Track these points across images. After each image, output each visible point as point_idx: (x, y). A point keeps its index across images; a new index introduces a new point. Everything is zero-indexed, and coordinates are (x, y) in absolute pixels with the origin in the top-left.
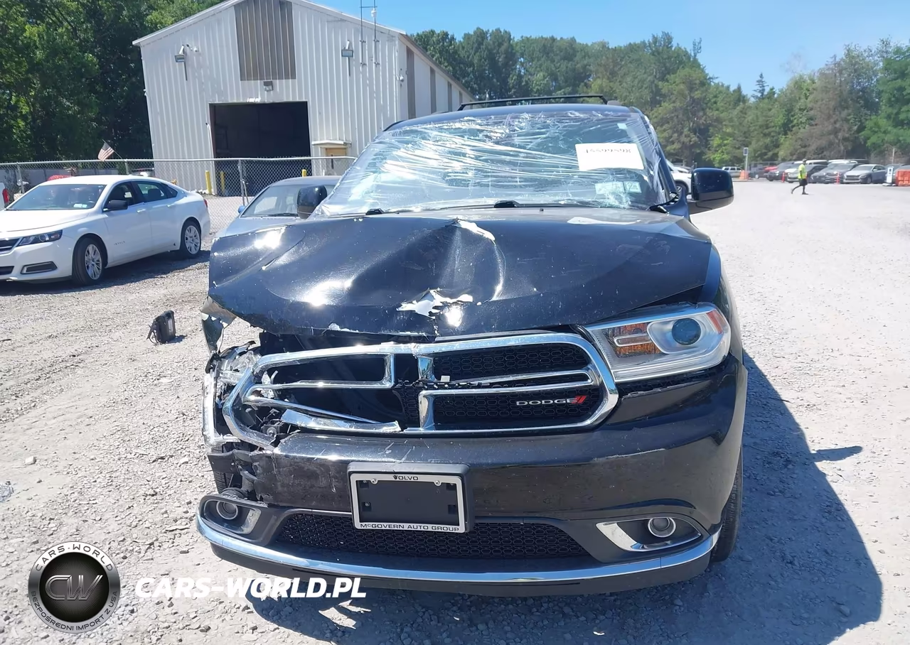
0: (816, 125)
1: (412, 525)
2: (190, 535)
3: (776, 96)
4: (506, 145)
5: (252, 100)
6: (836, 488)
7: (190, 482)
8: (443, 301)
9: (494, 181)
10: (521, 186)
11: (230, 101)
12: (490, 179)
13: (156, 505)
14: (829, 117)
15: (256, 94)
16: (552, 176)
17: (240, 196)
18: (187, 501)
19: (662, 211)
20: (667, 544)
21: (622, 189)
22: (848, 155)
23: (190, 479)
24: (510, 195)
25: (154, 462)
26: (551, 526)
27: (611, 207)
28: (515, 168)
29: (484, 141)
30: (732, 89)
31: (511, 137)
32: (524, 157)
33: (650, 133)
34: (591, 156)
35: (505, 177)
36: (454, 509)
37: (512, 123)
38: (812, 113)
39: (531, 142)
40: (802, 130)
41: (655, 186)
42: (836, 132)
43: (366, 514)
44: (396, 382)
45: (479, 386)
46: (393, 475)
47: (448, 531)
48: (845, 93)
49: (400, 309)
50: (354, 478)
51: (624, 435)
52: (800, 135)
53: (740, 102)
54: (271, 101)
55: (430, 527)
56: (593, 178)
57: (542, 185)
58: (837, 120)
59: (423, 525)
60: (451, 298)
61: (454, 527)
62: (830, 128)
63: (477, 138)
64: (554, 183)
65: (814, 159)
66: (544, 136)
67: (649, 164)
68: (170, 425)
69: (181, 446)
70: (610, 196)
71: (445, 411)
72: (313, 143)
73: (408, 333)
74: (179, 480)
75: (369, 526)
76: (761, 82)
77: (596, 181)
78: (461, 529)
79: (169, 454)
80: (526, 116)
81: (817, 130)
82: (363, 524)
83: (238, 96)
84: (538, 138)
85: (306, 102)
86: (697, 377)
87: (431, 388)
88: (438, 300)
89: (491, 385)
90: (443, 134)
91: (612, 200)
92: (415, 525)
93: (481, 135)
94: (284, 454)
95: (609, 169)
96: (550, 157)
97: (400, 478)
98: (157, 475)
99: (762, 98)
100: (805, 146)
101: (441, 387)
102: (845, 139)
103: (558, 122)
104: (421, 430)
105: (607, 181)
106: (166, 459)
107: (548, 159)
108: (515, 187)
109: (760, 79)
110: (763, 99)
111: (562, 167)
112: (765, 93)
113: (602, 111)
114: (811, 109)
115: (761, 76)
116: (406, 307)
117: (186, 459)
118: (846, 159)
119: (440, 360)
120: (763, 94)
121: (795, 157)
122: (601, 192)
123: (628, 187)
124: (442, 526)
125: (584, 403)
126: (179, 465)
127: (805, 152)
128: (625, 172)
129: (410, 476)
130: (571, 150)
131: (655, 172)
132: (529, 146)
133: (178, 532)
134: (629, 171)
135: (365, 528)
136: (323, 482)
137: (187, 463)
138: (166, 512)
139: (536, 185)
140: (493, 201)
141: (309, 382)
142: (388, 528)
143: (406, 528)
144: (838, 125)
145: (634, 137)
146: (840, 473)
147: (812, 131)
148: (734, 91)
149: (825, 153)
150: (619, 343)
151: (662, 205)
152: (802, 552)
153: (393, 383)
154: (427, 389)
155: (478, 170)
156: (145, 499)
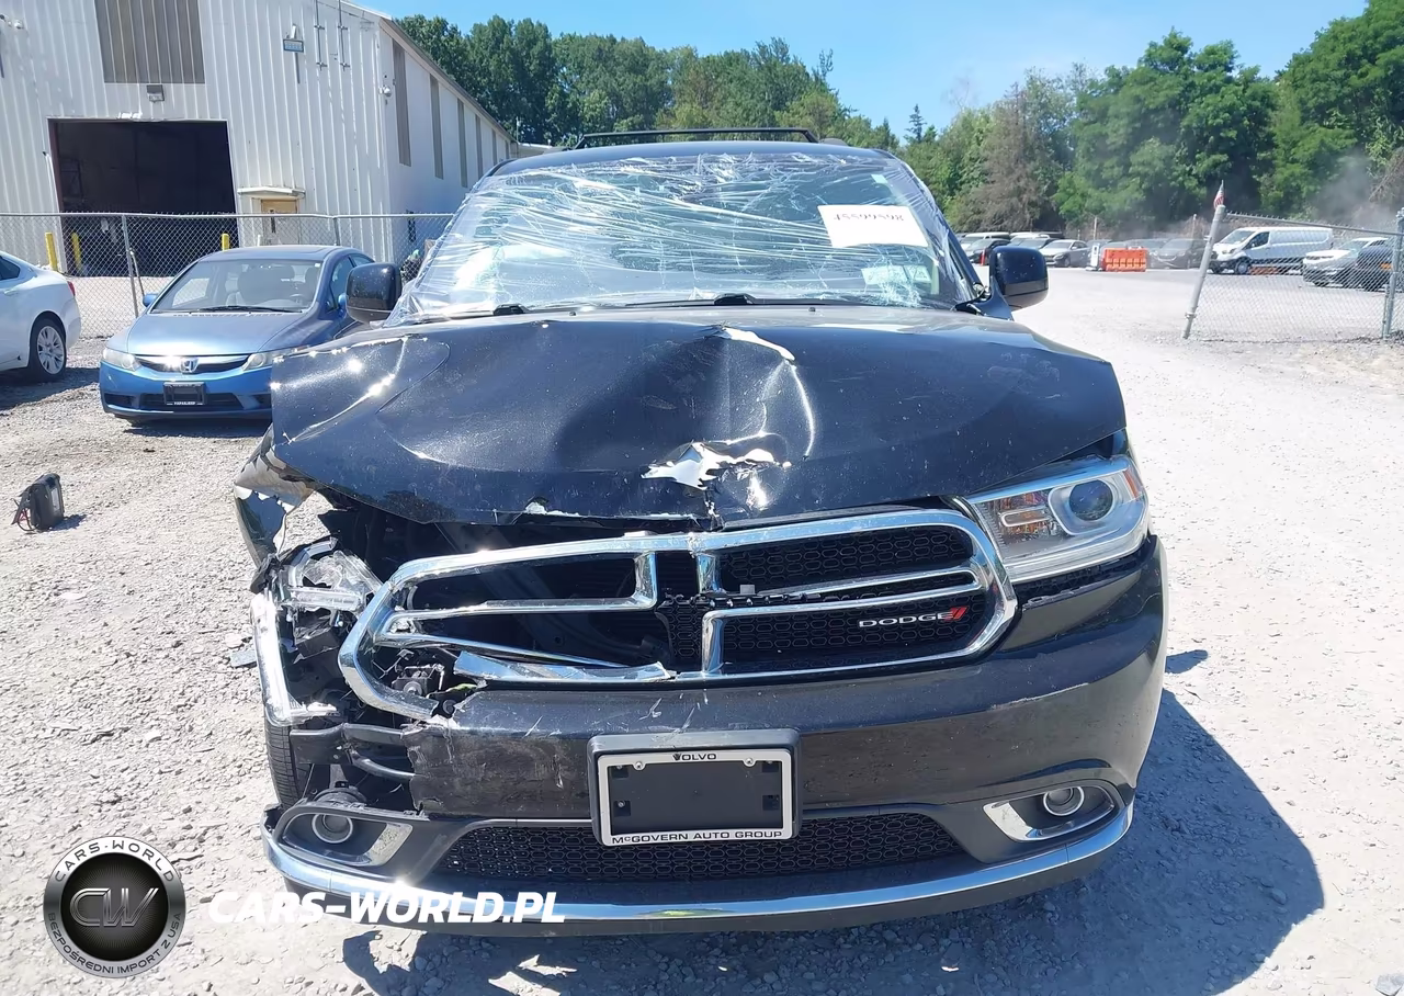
0: (993, 182)
1: (701, 832)
2: (209, 868)
3: (937, 138)
4: (706, 204)
5: (126, 116)
6: (1193, 711)
7: (178, 773)
8: (720, 461)
9: (702, 262)
10: (744, 271)
11: (86, 115)
12: (692, 258)
13: (125, 820)
14: (1010, 171)
15: (133, 105)
16: (791, 256)
17: (126, 276)
18: (183, 808)
19: (974, 312)
20: (1069, 827)
21: (903, 278)
22: (1037, 226)
23: (177, 768)
24: (733, 284)
25: (93, 741)
26: (912, 815)
27: (893, 305)
28: (727, 241)
29: (670, 197)
30: (874, 126)
31: (712, 191)
32: (739, 224)
33: (922, 191)
34: (845, 225)
35: (715, 255)
36: (774, 802)
37: (708, 169)
38: (987, 165)
39: (747, 201)
40: (973, 189)
41: (950, 273)
42: (1019, 192)
43: (623, 820)
44: (661, 598)
45: (804, 600)
46: (674, 753)
47: (764, 838)
48: (1031, 138)
49: (648, 476)
50: (604, 764)
51: (1028, 666)
52: (973, 197)
53: (887, 145)
54: (162, 119)
55: (732, 834)
56: (857, 259)
57: (776, 269)
58: (1021, 176)
59: (721, 831)
60: (735, 457)
61: (773, 830)
62: (1012, 187)
63: (656, 191)
64: (797, 267)
65: (991, 231)
66: (766, 191)
67: (933, 238)
68: (107, 674)
69: (140, 711)
70: (888, 288)
71: (742, 643)
72: (238, 190)
73: (665, 515)
74: (156, 770)
75: (628, 839)
76: (916, 118)
77: (864, 265)
78: (786, 832)
79: (119, 725)
80: (726, 158)
81: (994, 189)
82: (618, 837)
83: (101, 107)
84: (756, 195)
85: (225, 122)
86: (1114, 570)
87: (722, 605)
88: (711, 460)
89: (823, 598)
90: (598, 184)
91: (891, 295)
92: (707, 832)
93: (662, 188)
94: (468, 728)
95: (880, 246)
96: (781, 226)
97: (685, 757)
98: (109, 764)
99: (919, 140)
100: (979, 213)
101: (740, 604)
102: (1032, 204)
103: (782, 170)
104: (703, 675)
105: (878, 265)
106: (117, 735)
107: (778, 226)
108: (736, 271)
109: (914, 113)
110: (920, 142)
111: (804, 241)
112: (923, 134)
113: (843, 155)
114: (986, 160)
115: (917, 109)
116: (657, 472)
117: (155, 733)
118: (1033, 231)
119: (730, 558)
120: (919, 135)
121: (965, 227)
122: (872, 282)
123: (912, 275)
124: (753, 831)
125: (963, 618)
126: (144, 744)
127: (980, 221)
128: (903, 250)
129: (702, 753)
130: (812, 215)
131: (946, 252)
132: (745, 207)
133: (183, 864)
134: (908, 249)
135: (620, 843)
136: (541, 772)
137: (159, 739)
138: (150, 831)
139: (769, 269)
140: (710, 295)
141: (505, 605)
142: (659, 841)
143: (691, 839)
144: (1022, 183)
145: (900, 197)
146: (1189, 689)
147: (988, 191)
148: (879, 129)
149: (1005, 223)
150: (1008, 523)
151: (971, 302)
152: (1186, 813)
153: (655, 601)
154: (713, 609)
155: (669, 243)
156: (100, 811)
